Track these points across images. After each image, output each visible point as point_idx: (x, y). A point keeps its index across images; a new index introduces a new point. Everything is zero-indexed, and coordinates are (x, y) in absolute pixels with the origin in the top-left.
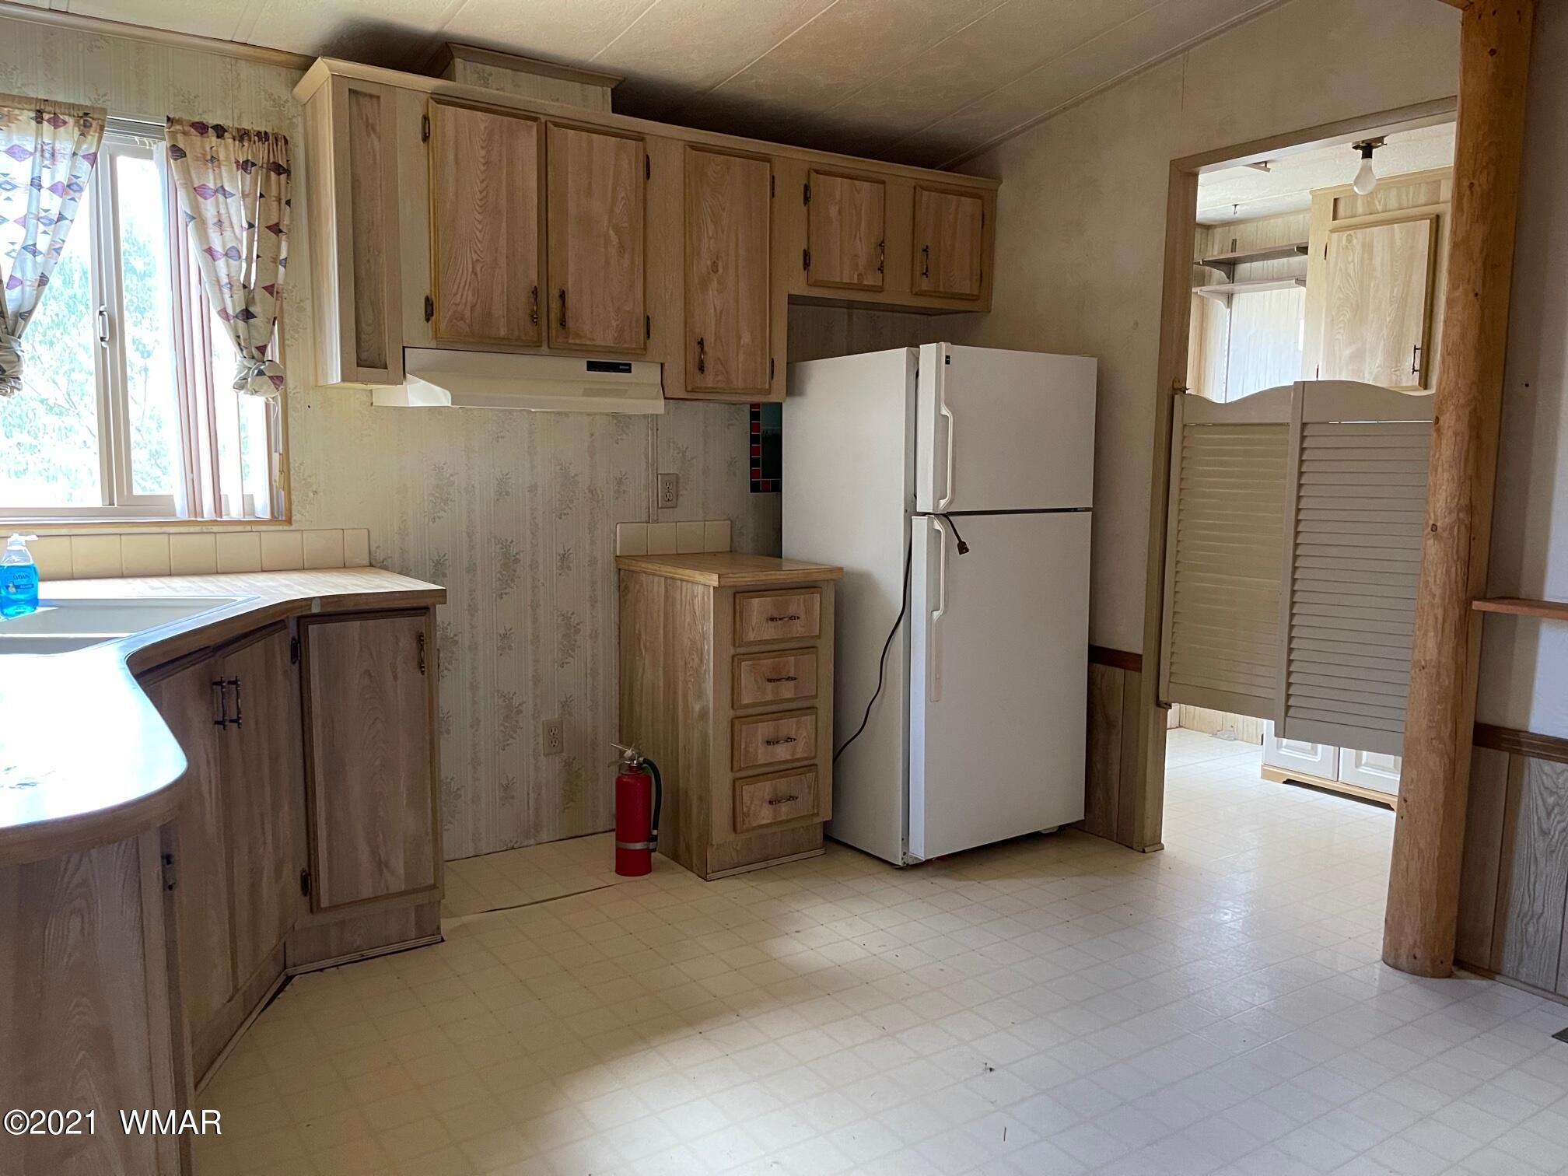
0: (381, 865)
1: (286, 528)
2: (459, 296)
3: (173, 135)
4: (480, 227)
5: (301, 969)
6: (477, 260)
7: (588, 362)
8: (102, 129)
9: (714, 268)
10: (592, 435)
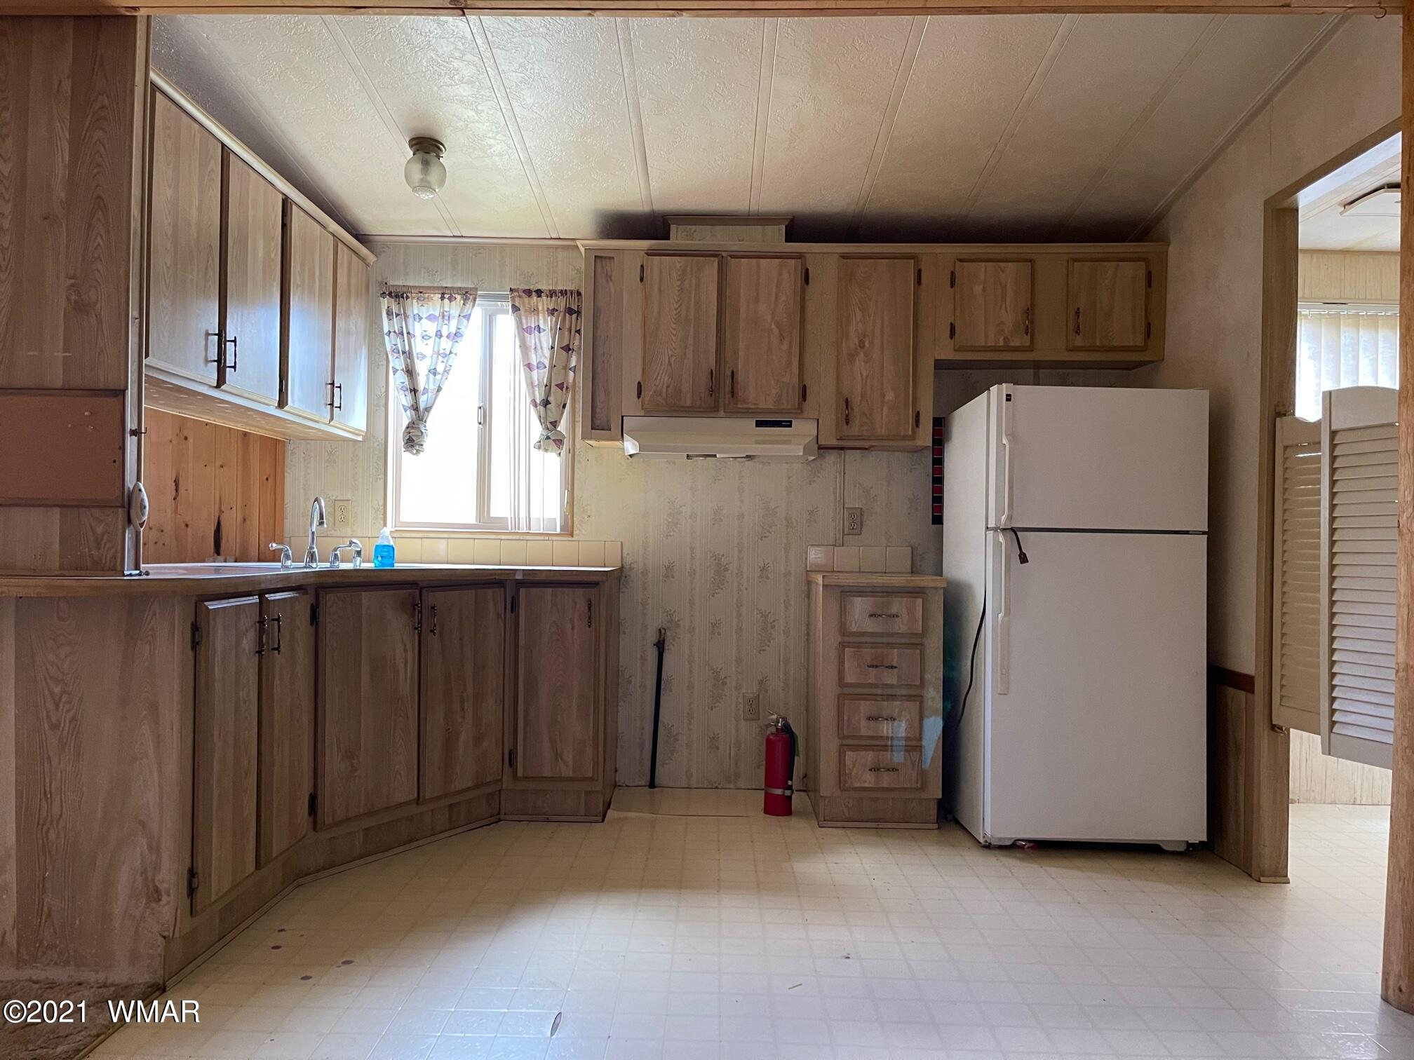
0: (557, 756)
1: (570, 539)
2: (658, 381)
3: (513, 299)
4: (675, 332)
5: (508, 817)
6: (672, 355)
7: (757, 421)
8: (475, 300)
9: (862, 344)
10: (789, 478)
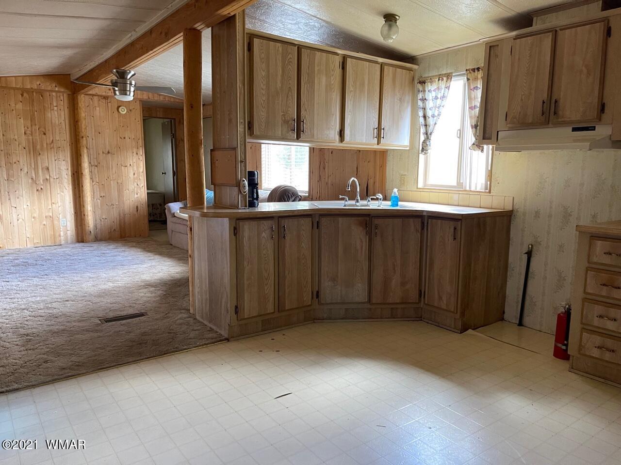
0: (440, 298)
1: (489, 194)
2: (515, 111)
3: (467, 74)
4: (525, 81)
6: (523, 95)
7: (573, 128)
8: (451, 78)
